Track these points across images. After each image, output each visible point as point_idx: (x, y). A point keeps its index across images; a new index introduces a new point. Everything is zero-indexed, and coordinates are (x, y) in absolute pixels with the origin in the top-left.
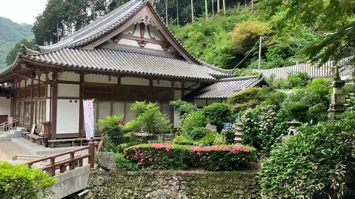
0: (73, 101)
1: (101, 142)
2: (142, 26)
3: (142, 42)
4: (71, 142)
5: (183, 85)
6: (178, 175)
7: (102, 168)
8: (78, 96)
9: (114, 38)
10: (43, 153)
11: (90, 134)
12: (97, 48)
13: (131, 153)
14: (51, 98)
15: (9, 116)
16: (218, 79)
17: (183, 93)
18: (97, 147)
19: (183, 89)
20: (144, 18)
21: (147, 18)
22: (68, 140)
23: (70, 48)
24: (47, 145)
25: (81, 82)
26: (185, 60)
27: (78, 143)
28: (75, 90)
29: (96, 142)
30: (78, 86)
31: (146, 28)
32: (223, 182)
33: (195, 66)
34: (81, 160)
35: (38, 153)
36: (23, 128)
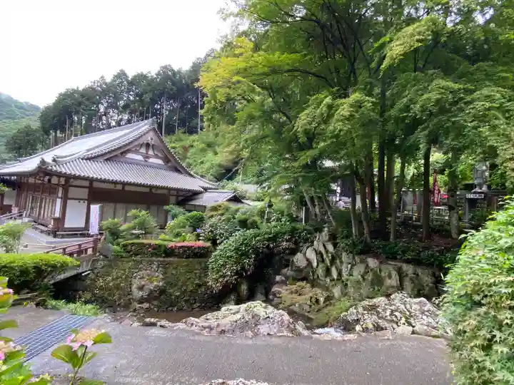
0: (82, 201)
1: (103, 237)
2: (148, 145)
3: (147, 157)
4: (77, 234)
5: (177, 193)
6: (158, 261)
7: (103, 256)
8: (87, 198)
9: (122, 153)
10: (51, 243)
11: (94, 229)
12: (107, 160)
13: (125, 246)
14: (62, 198)
15: (14, 205)
16: (206, 189)
17: (177, 198)
18: (100, 240)
19: (177, 196)
20: (149, 139)
21: (152, 139)
22: (75, 233)
23: (82, 159)
24: (55, 236)
25: (90, 187)
26: (182, 173)
27: (83, 235)
28: (84, 193)
29: (99, 237)
30: (87, 190)
31: (151, 148)
32: (187, 265)
33: (189, 178)
34: (86, 250)
35: (47, 243)
36: (29, 219)
